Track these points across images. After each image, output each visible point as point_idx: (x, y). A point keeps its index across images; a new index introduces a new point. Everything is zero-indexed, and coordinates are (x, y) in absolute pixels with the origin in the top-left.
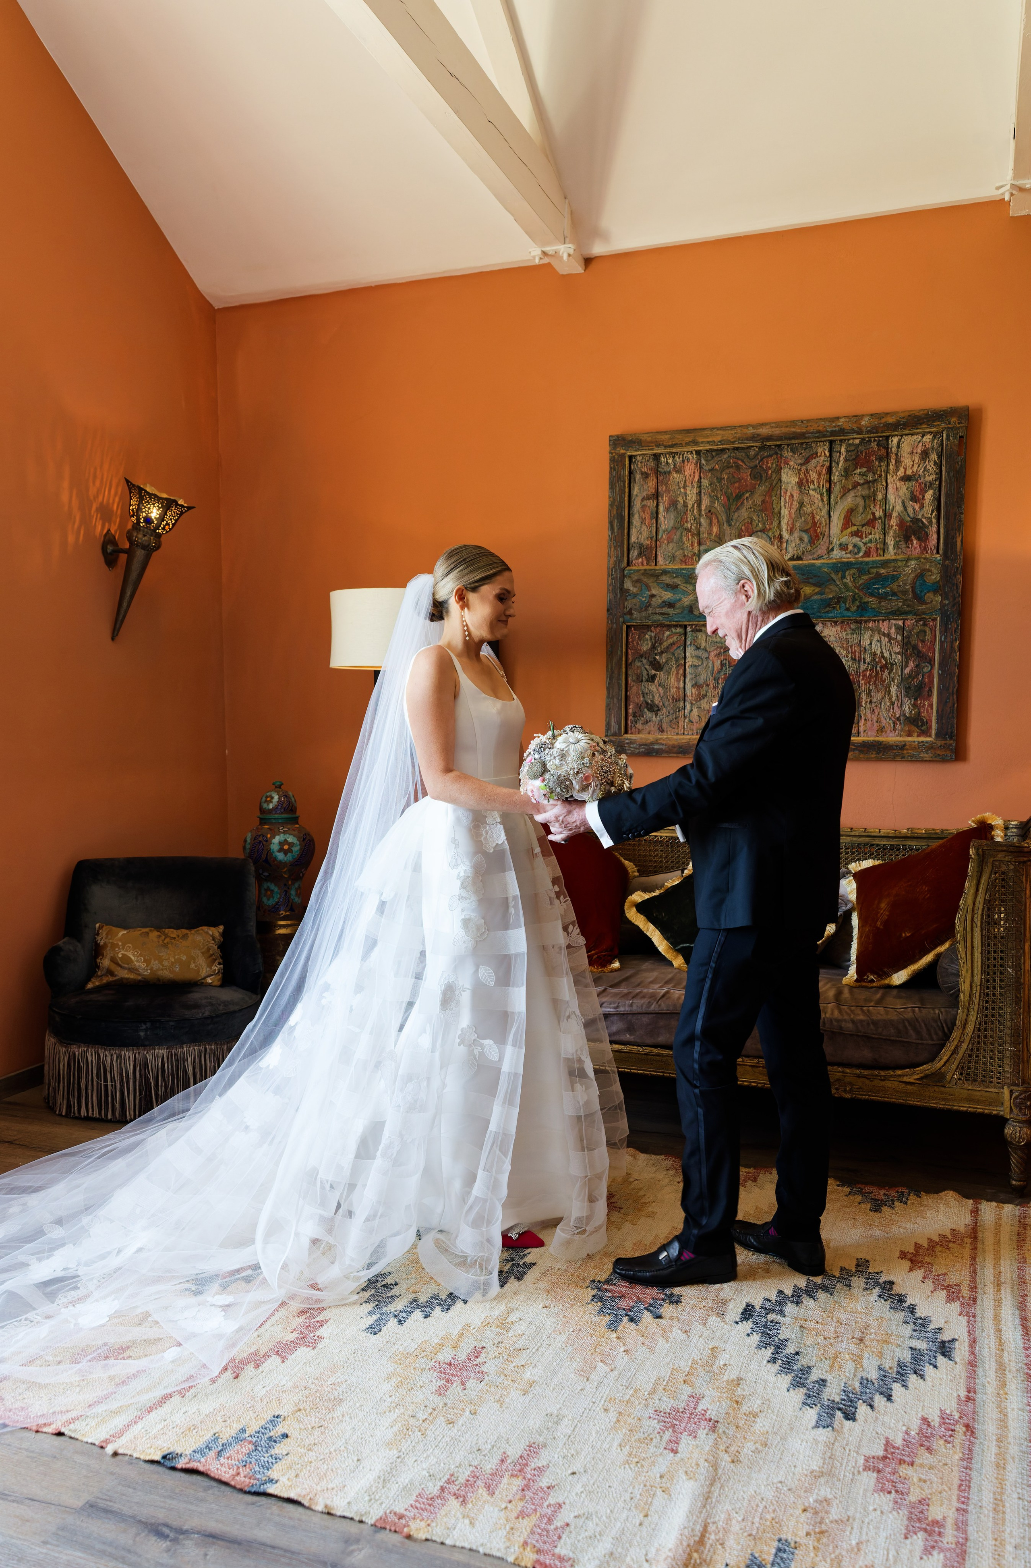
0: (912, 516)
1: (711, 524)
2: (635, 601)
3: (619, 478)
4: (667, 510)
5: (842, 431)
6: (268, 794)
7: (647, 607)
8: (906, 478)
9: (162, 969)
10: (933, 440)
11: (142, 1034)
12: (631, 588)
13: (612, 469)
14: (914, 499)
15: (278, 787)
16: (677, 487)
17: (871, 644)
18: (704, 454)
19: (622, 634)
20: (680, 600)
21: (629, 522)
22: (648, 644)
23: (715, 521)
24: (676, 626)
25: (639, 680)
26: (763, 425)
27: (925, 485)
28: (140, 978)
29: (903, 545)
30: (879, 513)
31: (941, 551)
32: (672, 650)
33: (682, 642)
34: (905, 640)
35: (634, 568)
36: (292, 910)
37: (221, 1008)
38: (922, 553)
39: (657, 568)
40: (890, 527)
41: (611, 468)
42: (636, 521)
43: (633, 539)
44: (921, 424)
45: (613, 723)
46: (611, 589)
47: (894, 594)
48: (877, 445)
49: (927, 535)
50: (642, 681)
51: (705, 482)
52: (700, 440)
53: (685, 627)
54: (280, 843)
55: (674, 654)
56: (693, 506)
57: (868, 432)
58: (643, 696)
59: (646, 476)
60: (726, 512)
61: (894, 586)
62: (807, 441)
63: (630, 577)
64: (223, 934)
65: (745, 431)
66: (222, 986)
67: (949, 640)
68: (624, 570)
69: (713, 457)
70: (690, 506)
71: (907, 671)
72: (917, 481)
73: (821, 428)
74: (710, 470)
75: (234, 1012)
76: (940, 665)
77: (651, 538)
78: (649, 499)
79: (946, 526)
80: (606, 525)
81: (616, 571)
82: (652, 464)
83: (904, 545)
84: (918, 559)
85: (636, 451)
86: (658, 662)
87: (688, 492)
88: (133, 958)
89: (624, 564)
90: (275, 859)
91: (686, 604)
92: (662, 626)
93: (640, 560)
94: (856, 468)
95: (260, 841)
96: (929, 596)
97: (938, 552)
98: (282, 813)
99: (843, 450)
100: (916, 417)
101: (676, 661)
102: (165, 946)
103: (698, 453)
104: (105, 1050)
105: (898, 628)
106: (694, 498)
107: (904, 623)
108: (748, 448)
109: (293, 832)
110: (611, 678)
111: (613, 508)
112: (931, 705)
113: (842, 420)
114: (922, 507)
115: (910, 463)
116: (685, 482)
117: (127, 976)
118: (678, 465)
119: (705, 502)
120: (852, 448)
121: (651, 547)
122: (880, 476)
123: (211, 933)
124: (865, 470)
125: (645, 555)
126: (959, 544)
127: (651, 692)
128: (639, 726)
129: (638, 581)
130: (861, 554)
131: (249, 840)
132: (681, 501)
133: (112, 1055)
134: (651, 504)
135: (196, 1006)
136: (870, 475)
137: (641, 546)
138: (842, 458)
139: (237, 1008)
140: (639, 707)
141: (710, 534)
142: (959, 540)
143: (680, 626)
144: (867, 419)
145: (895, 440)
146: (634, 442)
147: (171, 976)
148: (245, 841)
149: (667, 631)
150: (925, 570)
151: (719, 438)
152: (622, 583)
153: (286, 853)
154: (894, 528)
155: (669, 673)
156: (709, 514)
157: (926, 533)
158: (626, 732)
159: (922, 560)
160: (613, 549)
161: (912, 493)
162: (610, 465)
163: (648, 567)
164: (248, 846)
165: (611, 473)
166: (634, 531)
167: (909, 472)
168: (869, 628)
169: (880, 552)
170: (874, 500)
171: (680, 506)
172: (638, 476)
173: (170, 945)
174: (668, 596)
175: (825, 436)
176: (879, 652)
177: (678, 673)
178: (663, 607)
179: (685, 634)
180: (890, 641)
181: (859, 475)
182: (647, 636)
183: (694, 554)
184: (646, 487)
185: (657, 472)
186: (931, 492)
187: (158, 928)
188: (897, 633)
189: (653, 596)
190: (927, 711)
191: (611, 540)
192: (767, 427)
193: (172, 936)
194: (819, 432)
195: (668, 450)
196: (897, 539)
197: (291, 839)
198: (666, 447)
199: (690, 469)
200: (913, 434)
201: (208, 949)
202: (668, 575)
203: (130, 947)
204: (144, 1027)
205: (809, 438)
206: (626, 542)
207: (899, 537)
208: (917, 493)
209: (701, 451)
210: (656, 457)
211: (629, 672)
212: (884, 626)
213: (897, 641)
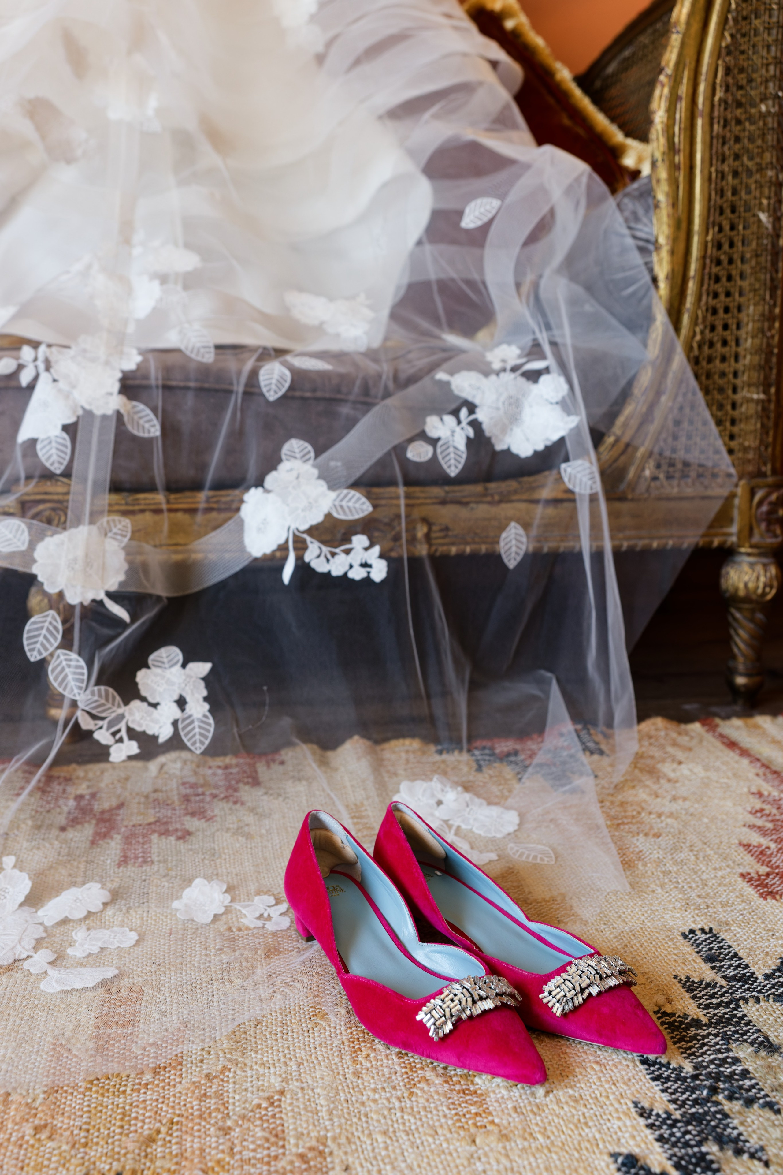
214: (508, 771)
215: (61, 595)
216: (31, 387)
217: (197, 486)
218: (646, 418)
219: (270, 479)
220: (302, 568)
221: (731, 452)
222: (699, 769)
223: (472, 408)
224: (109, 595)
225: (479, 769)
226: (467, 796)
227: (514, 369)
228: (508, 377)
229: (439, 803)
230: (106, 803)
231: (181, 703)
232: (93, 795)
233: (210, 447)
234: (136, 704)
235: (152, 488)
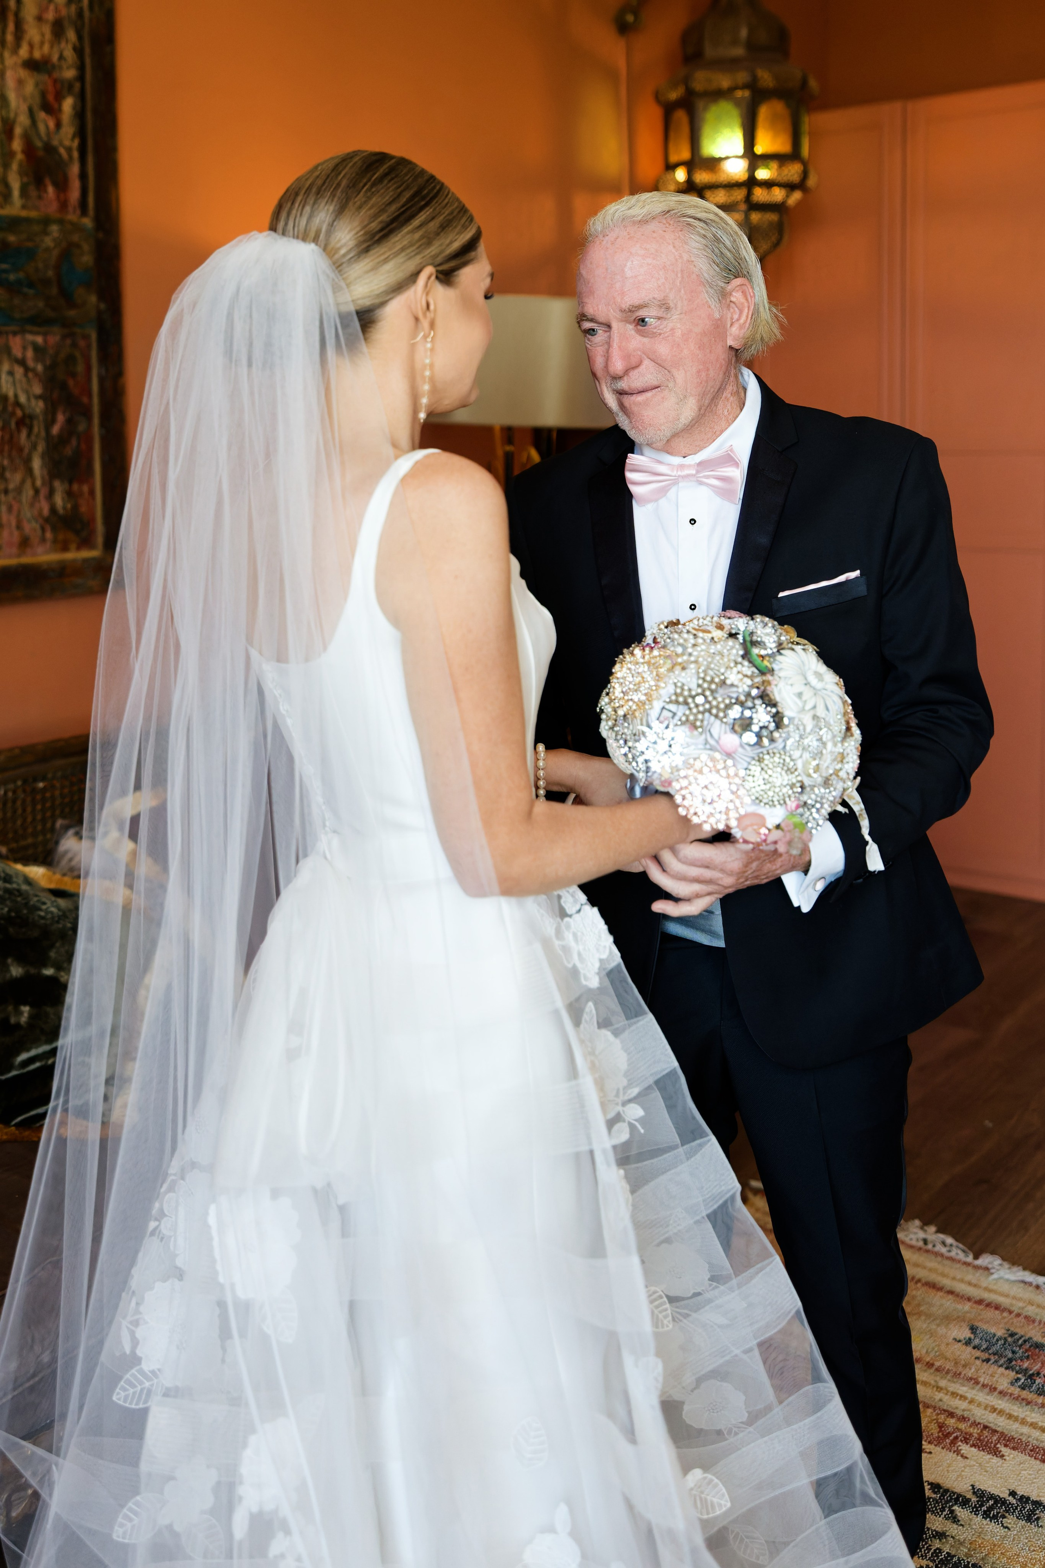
0: (45, 138)
14: (47, 108)
27: (61, 85)
29: (33, 192)
31: (92, 212)
34: (49, 374)
38: (61, 210)
40: (12, 154)
49: (67, 179)
61: (30, 269)
71: (56, 430)
72: (49, 75)
76: (100, 417)
79: (95, 171)
83: (35, 194)
84: (61, 225)
96: (80, 294)
97: (85, 214)
105: (37, 349)
107: (44, 341)
112: (92, 492)
114: (58, 125)
115: (37, 37)
142: (114, 196)
150: (71, 244)
154: (19, 155)
157: (65, 175)
159: (68, 226)
161: (43, 95)
167: (36, 54)
176: (10, 394)
180: (26, 374)
186: (70, 102)
188: (37, 359)
196: (25, 179)
207: (26, 174)
208: (51, 98)
212: (16, 344)
213: (36, 374)
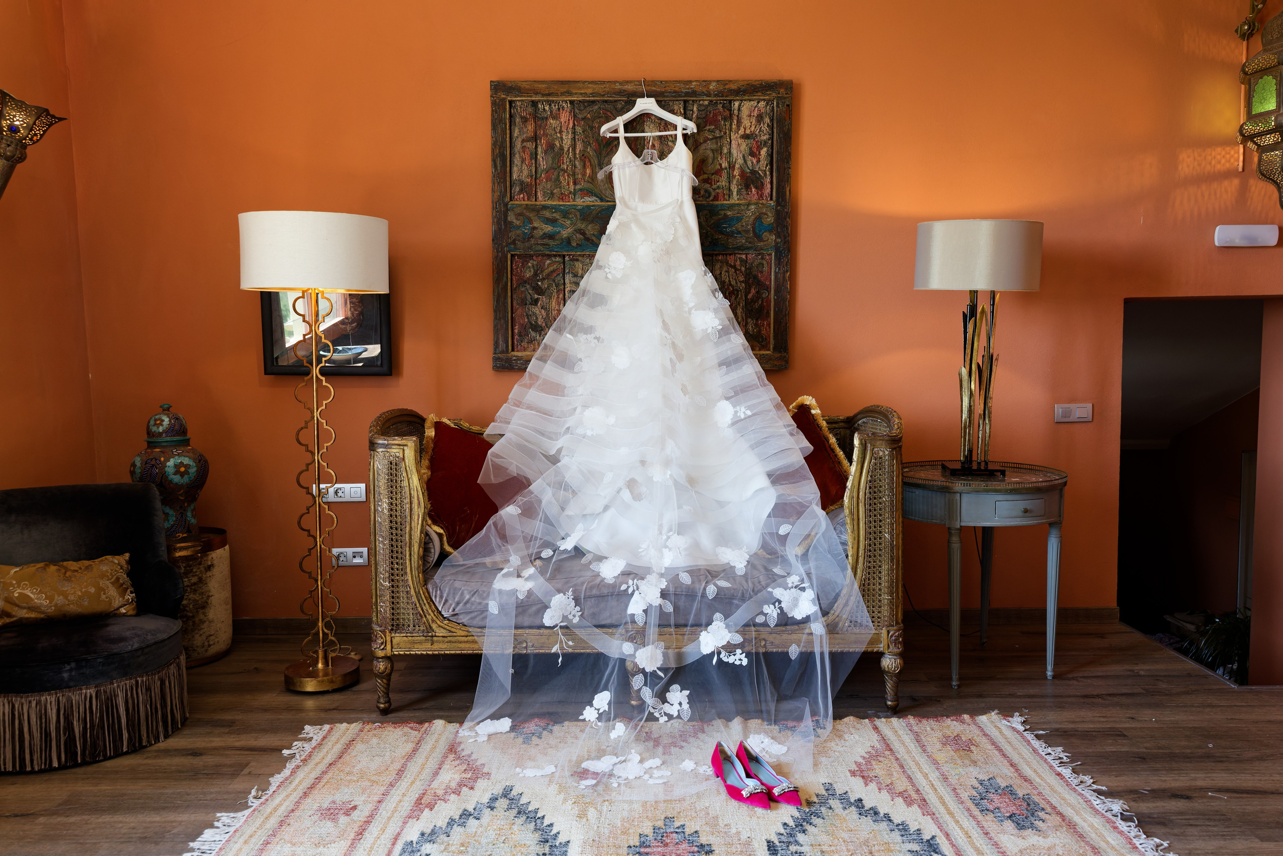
0: (750, 168)
1: (584, 167)
2: (518, 232)
3: (501, 120)
4: (546, 152)
5: (694, 93)
6: (157, 417)
7: (529, 238)
8: (746, 137)
9: (68, 605)
10: (766, 106)
11: (66, 675)
12: (515, 221)
13: (493, 112)
14: (752, 154)
15: (166, 410)
16: (553, 132)
17: (721, 273)
18: (577, 104)
19: (507, 262)
20: (559, 232)
21: (510, 161)
22: (530, 271)
23: (588, 164)
24: (555, 256)
25: (523, 303)
26: (627, 82)
27: (761, 143)
28: (42, 616)
29: (743, 192)
30: (725, 164)
31: (774, 198)
32: (553, 277)
33: (561, 271)
34: (748, 271)
35: (517, 202)
36: (189, 531)
37: (149, 637)
38: (759, 199)
39: (538, 203)
40: (734, 176)
41: (492, 110)
42: (517, 160)
43: (515, 176)
44: (757, 92)
45: (501, 342)
46: (495, 220)
47: (739, 233)
48: (723, 107)
49: (762, 184)
50: (526, 304)
51: (579, 129)
52: (574, 92)
53: (564, 256)
54: (176, 466)
55: (554, 281)
56: (569, 150)
57: (716, 95)
58: (528, 318)
59: (525, 120)
60: (598, 157)
61: (739, 226)
62: (666, 99)
63: (513, 210)
64: (129, 562)
65: (613, 86)
66: (137, 615)
67: (782, 271)
68: (506, 205)
69: (585, 107)
70: (566, 149)
71: (750, 296)
72: (754, 139)
73: (677, 89)
74: (583, 119)
75: (163, 641)
76: (775, 291)
77: (532, 176)
78: (528, 141)
79: (778, 178)
80: (489, 162)
81: (500, 204)
82: (530, 110)
83: (745, 192)
84: (756, 204)
85: (515, 97)
86: (540, 287)
87: (564, 137)
88: (32, 596)
89: (507, 199)
90: (171, 482)
91: (565, 236)
92: (543, 255)
93: (522, 196)
94: (706, 125)
95: (153, 465)
96: (766, 235)
97: (771, 199)
98: (174, 436)
99: (695, 109)
100: (753, 86)
101: (557, 286)
102: (69, 579)
103: (572, 102)
104: (22, 697)
105: (742, 260)
106: (569, 143)
107: (746, 257)
108: (616, 101)
109: (188, 454)
110: (498, 301)
111: (495, 147)
112: (769, 325)
113: (694, 83)
114: (758, 161)
115: (748, 124)
116: (561, 127)
117: (27, 616)
118: (554, 112)
119: (579, 146)
120: (703, 108)
121: (531, 184)
122: (725, 133)
123: (116, 561)
124: (713, 127)
125: (526, 192)
126: (788, 193)
127: (534, 314)
128: (524, 344)
129: (520, 214)
130: (711, 198)
131: (138, 464)
132: (558, 145)
133: (30, 702)
134: (530, 145)
135: (122, 639)
136: (717, 132)
137: (522, 183)
138: (694, 116)
139: (165, 636)
140: (524, 328)
141: (584, 174)
142: (788, 189)
143: (559, 256)
144: (714, 84)
145: (737, 104)
146: (514, 89)
147: (80, 610)
148: (134, 465)
149: (548, 259)
150: (763, 213)
151: (590, 91)
152: (506, 216)
153: (182, 475)
154: (737, 177)
155: (550, 298)
156: (583, 158)
157: (762, 182)
158: (513, 350)
159: (760, 205)
160: (496, 185)
161: (751, 149)
162: (492, 108)
163: (529, 203)
164: (138, 471)
165: (492, 115)
166: (515, 169)
167: (748, 132)
168: (719, 260)
169: (727, 197)
170: (721, 153)
171: (556, 150)
172: (518, 120)
173: (73, 579)
174: (548, 228)
175: (680, 96)
176: (727, 280)
177: (558, 297)
178: (544, 239)
179: (564, 262)
180: (735, 272)
181: (709, 131)
182: (530, 264)
183: (570, 192)
184: (525, 130)
185: (535, 117)
186: (765, 149)
187: (53, 561)
188: (741, 265)
189: (534, 228)
190: (766, 330)
191: (494, 176)
192: (632, 84)
193: (72, 568)
194: (675, 92)
195: (545, 98)
196: (739, 187)
197: (186, 461)
198: (543, 95)
199: (564, 117)
200: (750, 100)
201: (118, 579)
202: (548, 210)
203: (26, 585)
204: (68, 667)
205: (667, 96)
206: (508, 179)
207: (740, 185)
208: (755, 149)
209: (574, 101)
210: (534, 104)
211: (514, 296)
212: (731, 259)
213: (741, 272)
214: (790, 733)
215: (644, 669)
216: (632, 594)
217: (686, 626)
218: (846, 604)
219: (709, 628)
220: (719, 660)
221: (873, 622)
222: (857, 737)
223: (780, 602)
224: (658, 668)
225: (780, 732)
226: (772, 741)
227: (796, 587)
228: (794, 590)
229: (762, 742)
230: (655, 736)
231: (680, 704)
232: (651, 732)
233: (690, 614)
234: (666, 704)
235: (669, 626)
